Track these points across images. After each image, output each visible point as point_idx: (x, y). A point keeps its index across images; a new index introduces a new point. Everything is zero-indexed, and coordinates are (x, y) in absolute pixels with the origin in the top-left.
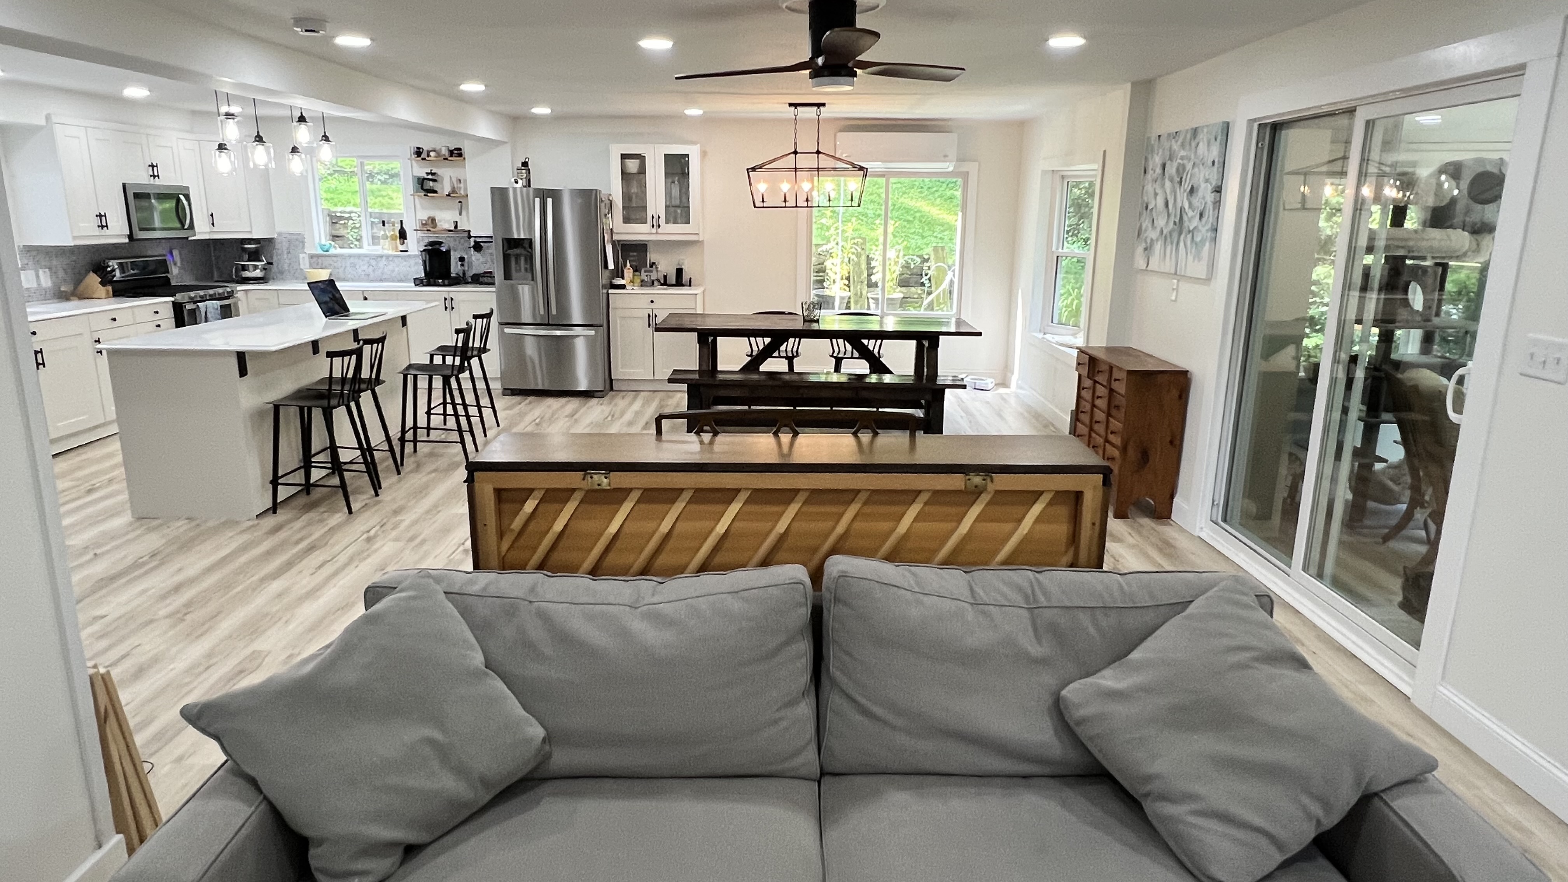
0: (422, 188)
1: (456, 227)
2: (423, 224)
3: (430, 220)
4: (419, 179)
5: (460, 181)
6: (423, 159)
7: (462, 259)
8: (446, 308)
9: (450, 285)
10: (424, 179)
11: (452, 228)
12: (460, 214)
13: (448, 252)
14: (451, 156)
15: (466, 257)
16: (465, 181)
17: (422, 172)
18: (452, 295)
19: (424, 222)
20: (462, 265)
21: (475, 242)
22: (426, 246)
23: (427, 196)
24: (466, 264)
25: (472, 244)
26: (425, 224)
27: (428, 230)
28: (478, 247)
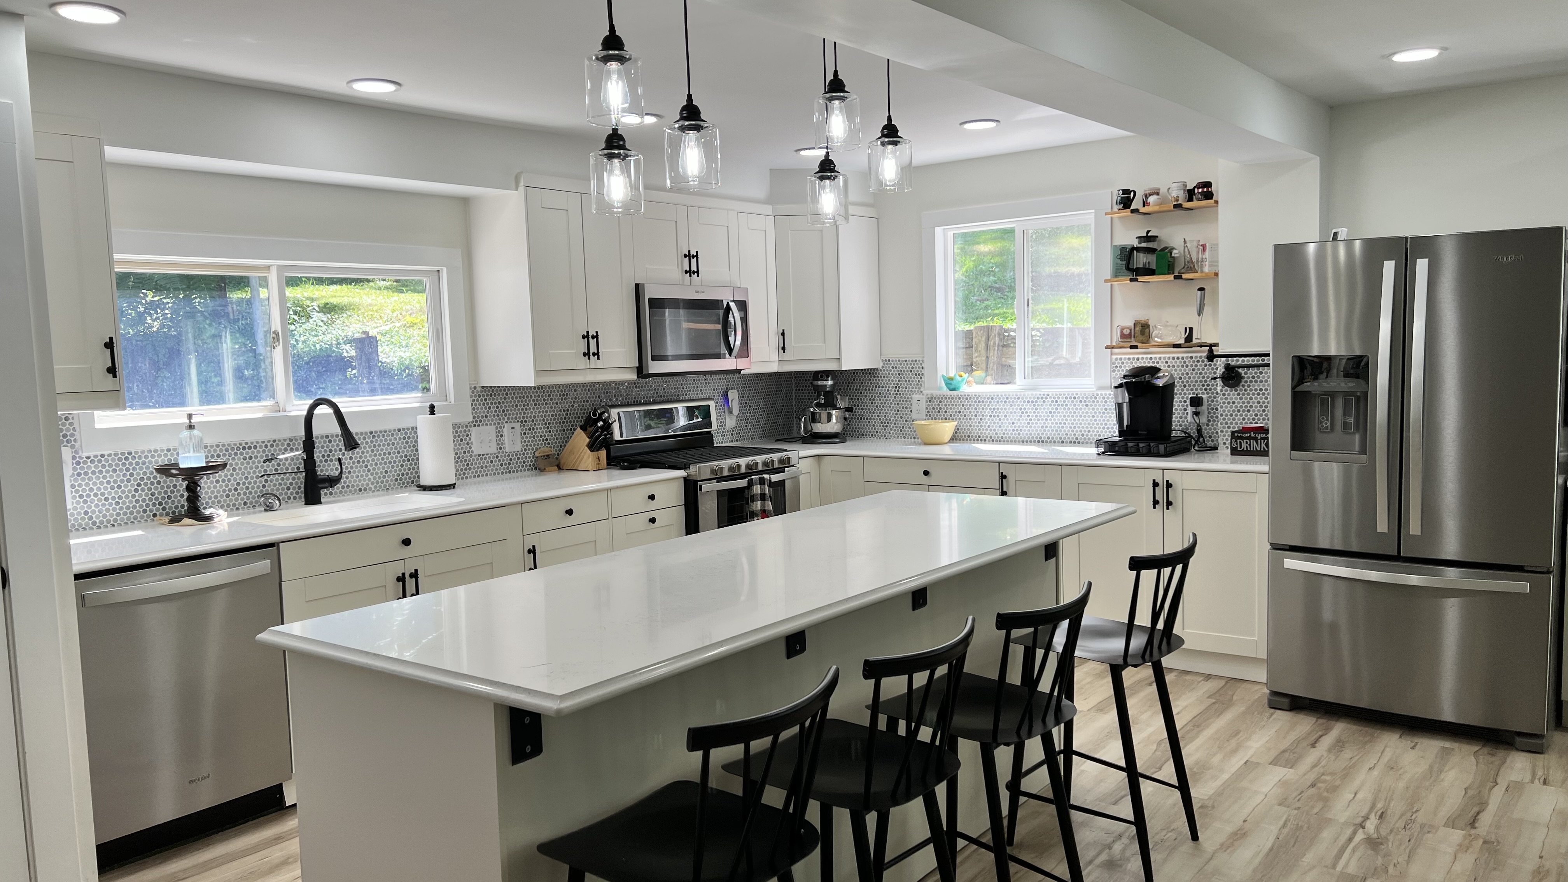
0: (1128, 268)
1: (1189, 339)
2: (1123, 336)
3: (1138, 328)
4: (1123, 249)
5: (1204, 246)
6: (1136, 211)
7: (1196, 402)
8: (1156, 502)
9: (1167, 455)
10: (1133, 249)
11: (1182, 341)
12: (1200, 313)
13: (1169, 388)
14: (1190, 199)
15: (1205, 396)
16: (1215, 248)
17: (1129, 238)
18: (1169, 476)
19: (1126, 332)
20: (1197, 414)
21: (1228, 367)
22: (1125, 377)
23: (1136, 280)
24: (1204, 408)
25: (1220, 371)
26: (1129, 336)
27: (1132, 347)
28: (1232, 377)
